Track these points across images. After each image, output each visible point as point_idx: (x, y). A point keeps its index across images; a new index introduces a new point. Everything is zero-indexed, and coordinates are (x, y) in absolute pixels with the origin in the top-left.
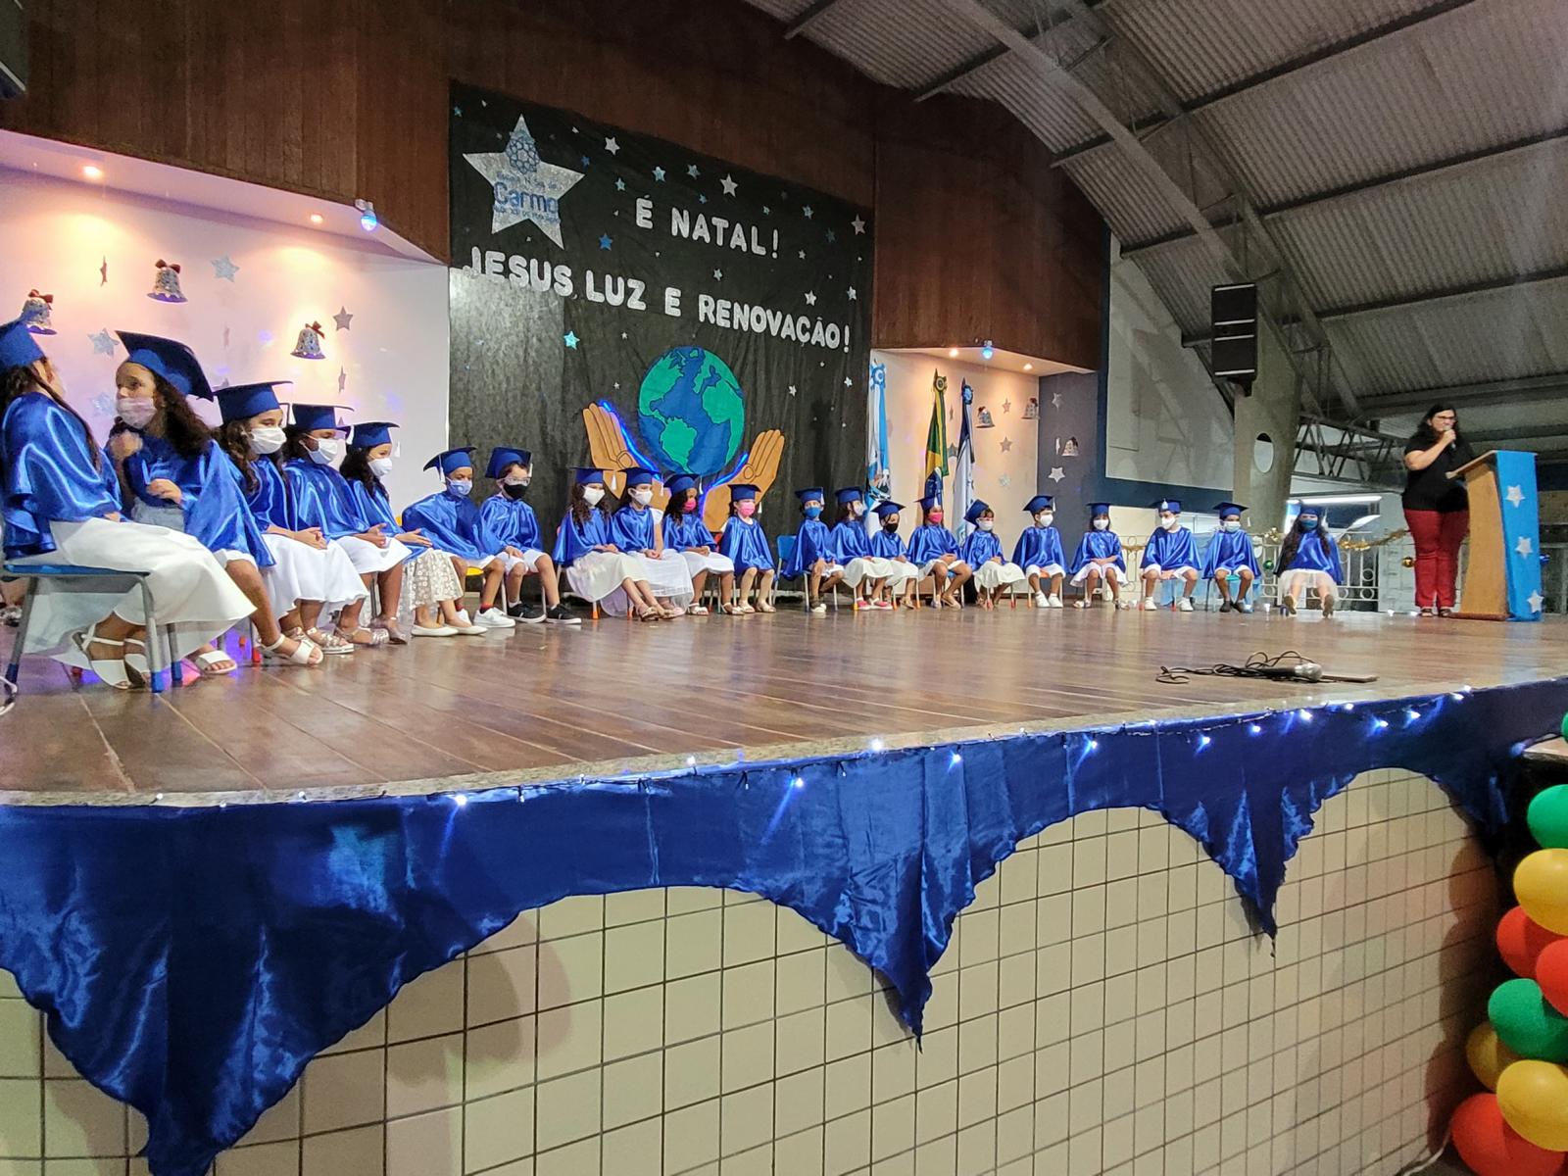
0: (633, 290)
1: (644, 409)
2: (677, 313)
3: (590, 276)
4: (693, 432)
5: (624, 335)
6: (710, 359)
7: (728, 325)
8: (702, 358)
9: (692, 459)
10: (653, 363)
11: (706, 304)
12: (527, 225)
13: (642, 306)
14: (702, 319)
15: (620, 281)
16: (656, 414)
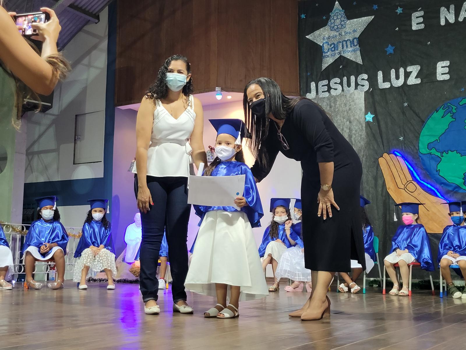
0: (411, 72)
1: (423, 150)
2: (447, 77)
3: (380, 75)
10: (428, 117)
12: (341, 59)
13: (418, 81)
15: (402, 70)
16: (433, 151)
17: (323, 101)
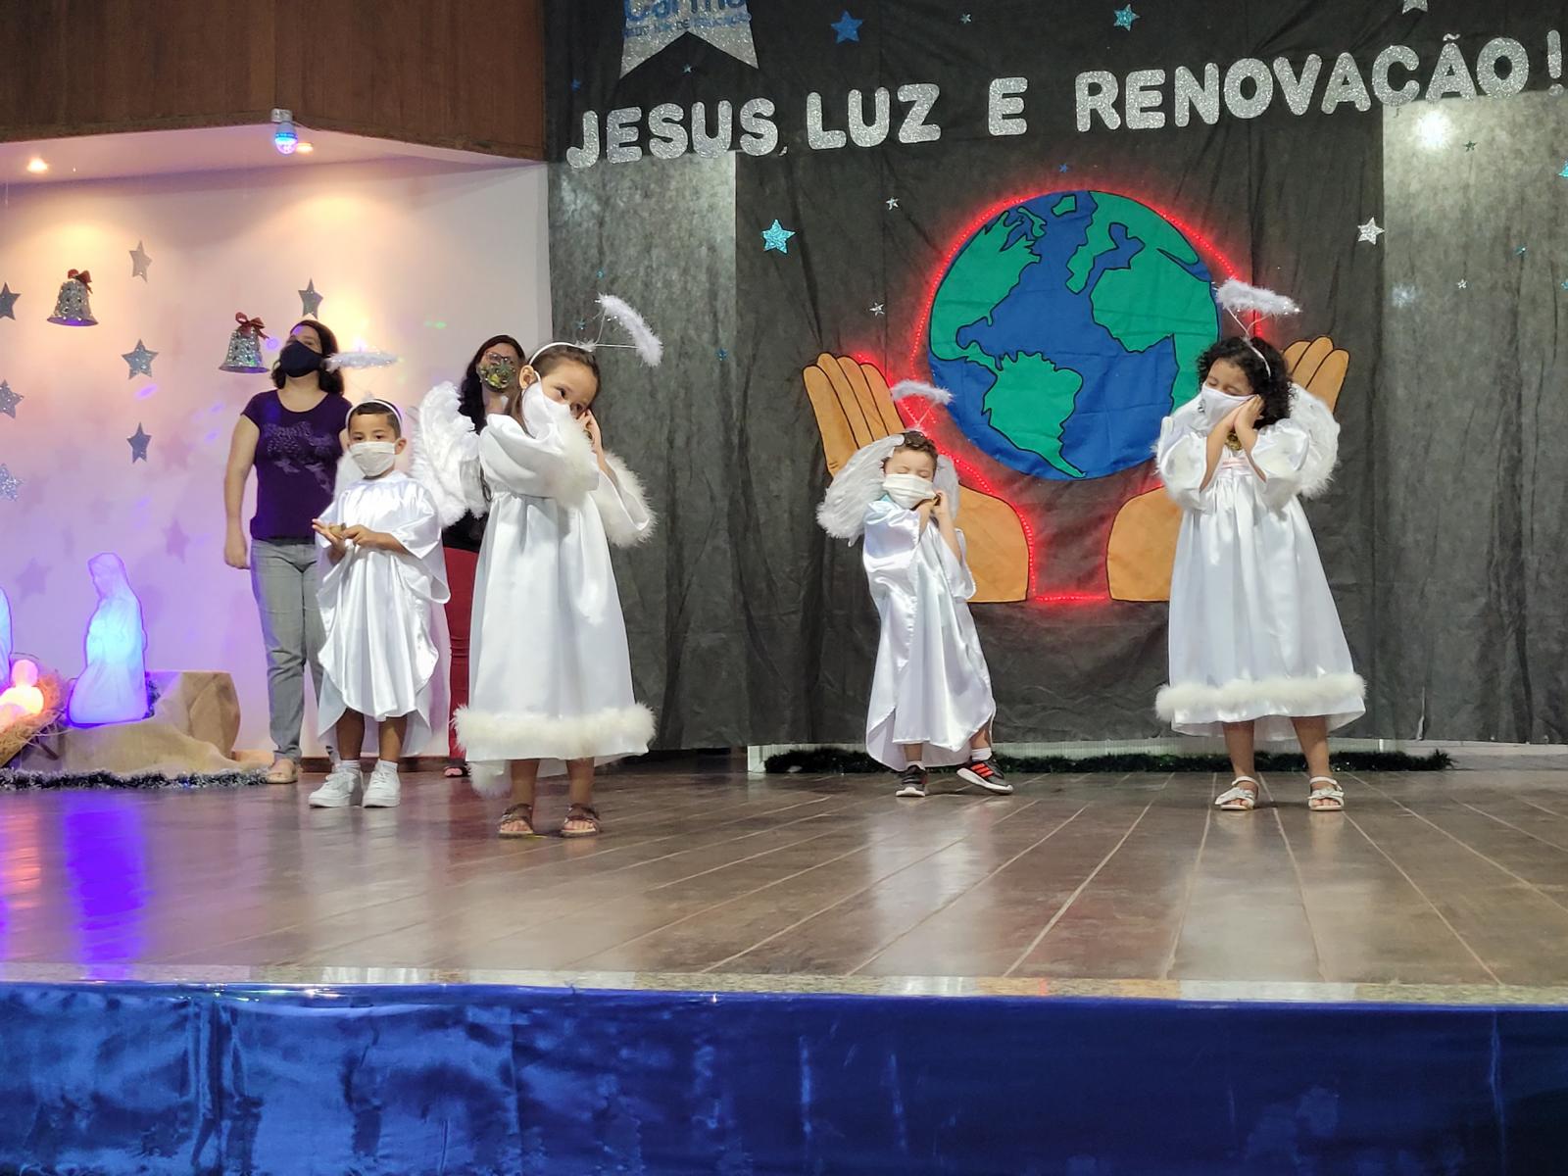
0: (910, 104)
1: (943, 348)
2: (1019, 127)
3: (814, 103)
4: (1071, 379)
5: (892, 202)
6: (1111, 208)
7: (1157, 121)
8: (1086, 210)
9: (1071, 439)
10: (960, 247)
11: (1094, 89)
12: (688, 44)
13: (933, 133)
14: (1083, 124)
15: (882, 97)
16: (973, 352)
17: (623, 175)
